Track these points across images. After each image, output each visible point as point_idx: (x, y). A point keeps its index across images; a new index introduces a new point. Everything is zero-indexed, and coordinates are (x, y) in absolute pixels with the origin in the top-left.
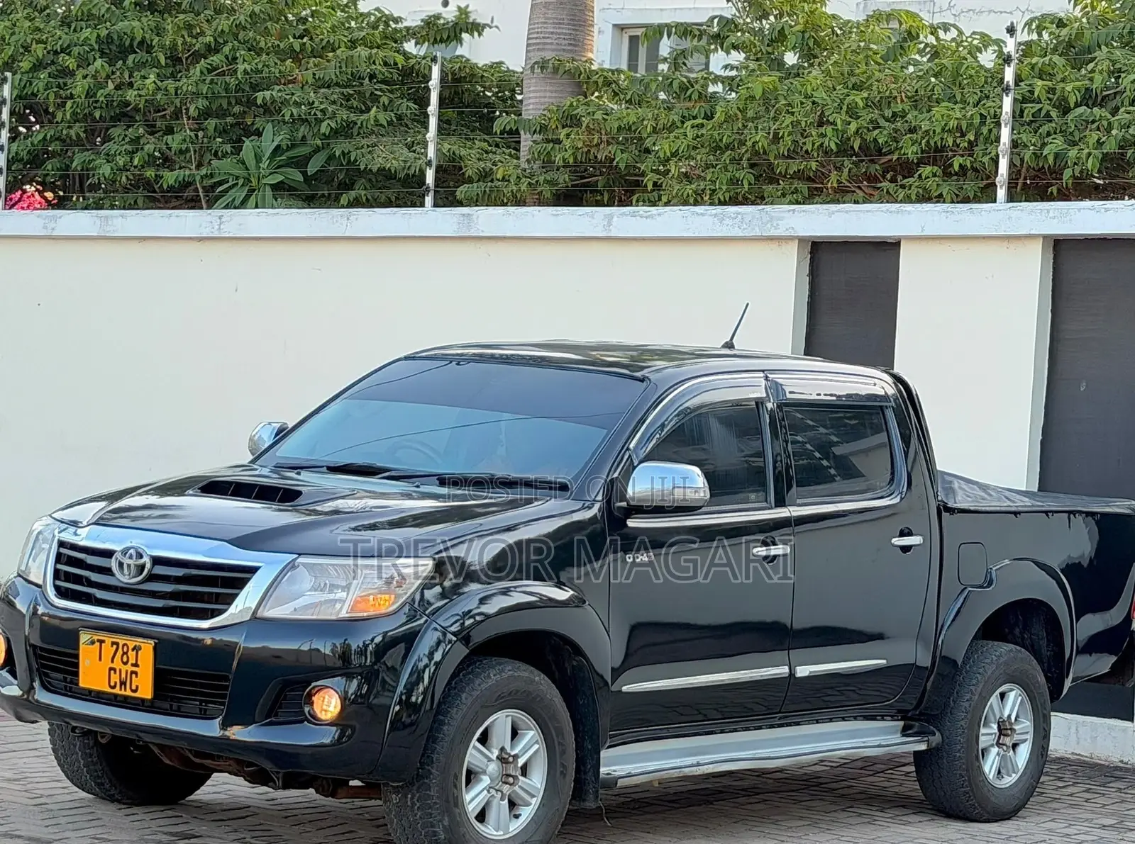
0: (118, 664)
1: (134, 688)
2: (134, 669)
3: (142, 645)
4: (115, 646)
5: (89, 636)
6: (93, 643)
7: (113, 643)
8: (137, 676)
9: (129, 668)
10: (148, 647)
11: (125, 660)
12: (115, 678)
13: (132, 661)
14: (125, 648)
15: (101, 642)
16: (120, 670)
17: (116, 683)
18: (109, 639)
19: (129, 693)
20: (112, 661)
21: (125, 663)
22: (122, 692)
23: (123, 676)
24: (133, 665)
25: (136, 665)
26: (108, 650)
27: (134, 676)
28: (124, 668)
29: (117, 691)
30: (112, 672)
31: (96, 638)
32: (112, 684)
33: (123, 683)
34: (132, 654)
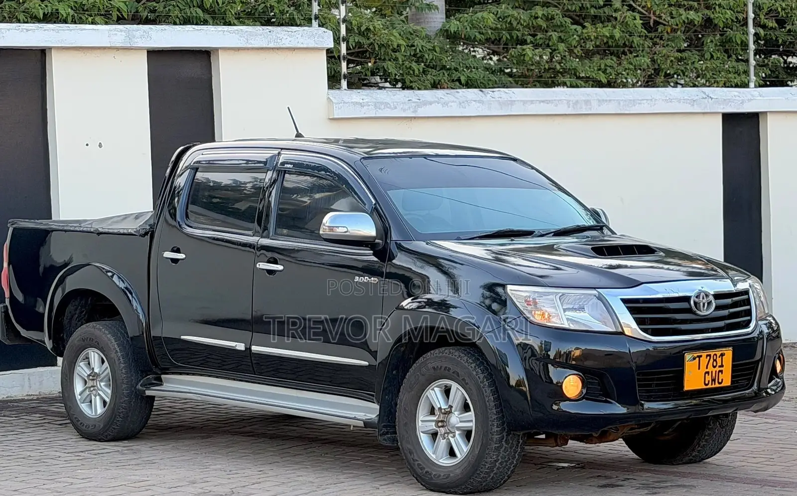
0: (710, 368)
1: (720, 381)
2: (721, 369)
3: (725, 352)
4: (708, 357)
5: (691, 356)
6: (694, 359)
7: (707, 356)
8: (722, 373)
9: (718, 369)
10: (729, 353)
11: (715, 364)
12: (709, 378)
13: (719, 364)
14: (715, 357)
15: (700, 357)
16: (712, 372)
17: (709, 381)
18: (704, 354)
19: (717, 385)
20: (707, 368)
21: (714, 367)
22: (713, 386)
23: (714, 375)
24: (720, 367)
25: (722, 366)
26: (704, 360)
27: (720, 373)
28: (714, 370)
29: (710, 386)
30: (707, 375)
31: (696, 355)
32: (707, 382)
33: (713, 380)
34: (719, 360)
